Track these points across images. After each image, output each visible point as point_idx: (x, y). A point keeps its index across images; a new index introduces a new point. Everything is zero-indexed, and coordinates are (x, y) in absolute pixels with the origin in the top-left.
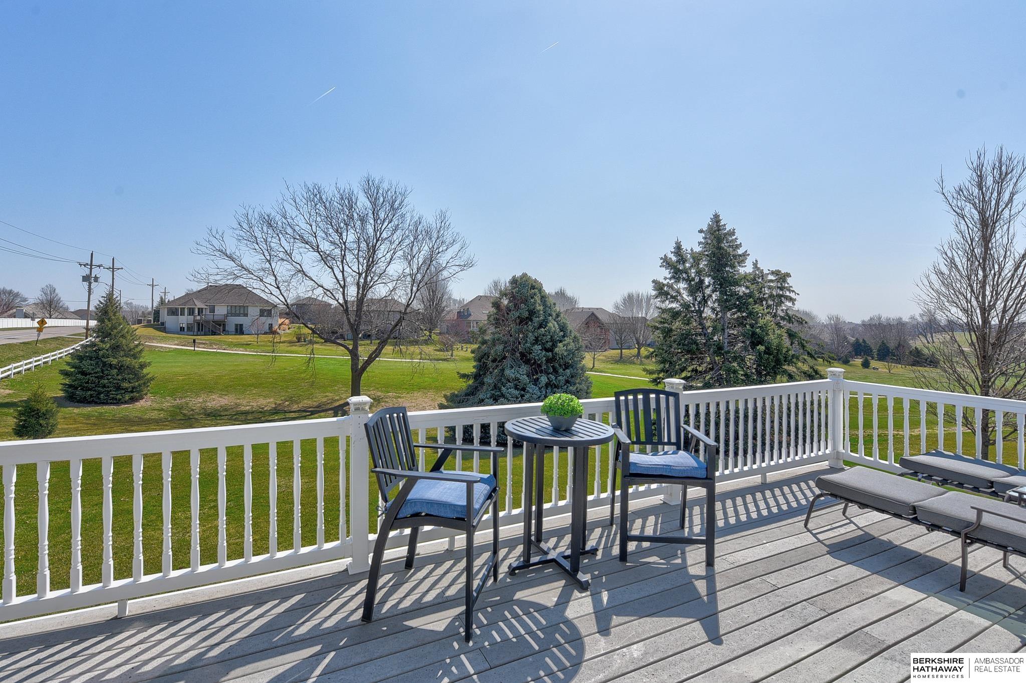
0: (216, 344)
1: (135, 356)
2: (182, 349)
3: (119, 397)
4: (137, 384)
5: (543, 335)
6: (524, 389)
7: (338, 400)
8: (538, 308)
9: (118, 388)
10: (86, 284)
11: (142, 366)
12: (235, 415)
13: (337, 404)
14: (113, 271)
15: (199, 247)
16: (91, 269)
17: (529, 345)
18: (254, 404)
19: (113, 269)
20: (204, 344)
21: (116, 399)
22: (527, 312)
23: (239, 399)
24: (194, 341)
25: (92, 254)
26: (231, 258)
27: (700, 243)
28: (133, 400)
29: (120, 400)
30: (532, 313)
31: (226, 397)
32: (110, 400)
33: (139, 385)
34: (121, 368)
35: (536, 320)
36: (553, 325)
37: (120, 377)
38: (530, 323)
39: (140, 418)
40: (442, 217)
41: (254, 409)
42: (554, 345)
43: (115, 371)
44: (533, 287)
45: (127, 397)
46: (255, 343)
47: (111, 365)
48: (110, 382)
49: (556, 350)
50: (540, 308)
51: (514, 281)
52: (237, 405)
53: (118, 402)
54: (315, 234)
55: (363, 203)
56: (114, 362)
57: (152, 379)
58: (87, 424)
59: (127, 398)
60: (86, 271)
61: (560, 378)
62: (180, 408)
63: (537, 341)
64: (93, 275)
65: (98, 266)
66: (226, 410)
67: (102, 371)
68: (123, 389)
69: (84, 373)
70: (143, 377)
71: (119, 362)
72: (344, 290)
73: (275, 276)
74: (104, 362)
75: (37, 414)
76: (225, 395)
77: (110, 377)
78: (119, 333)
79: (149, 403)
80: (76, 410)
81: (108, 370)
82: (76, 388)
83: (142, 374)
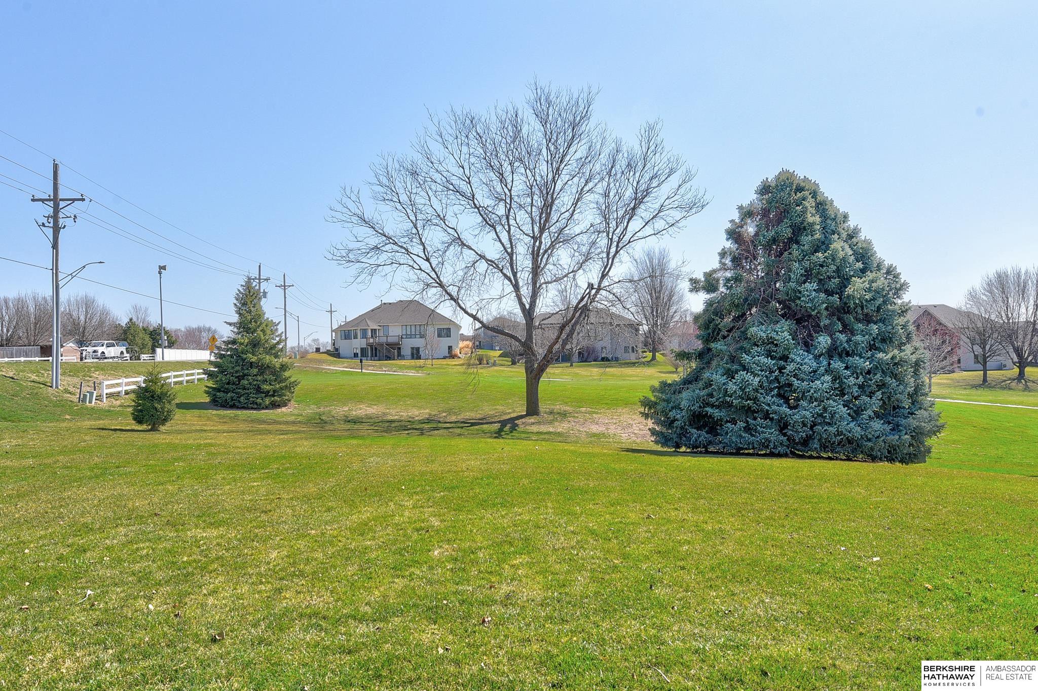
1: (276, 356)
2: (350, 371)
3: (259, 401)
4: (278, 386)
5: (822, 266)
6: (785, 358)
7: (509, 413)
8: (810, 219)
9: (258, 390)
11: (284, 367)
12: (378, 422)
13: (508, 417)
14: (285, 289)
15: (334, 215)
16: (259, 283)
17: (793, 285)
19: (284, 287)
20: (373, 366)
21: (256, 403)
22: (789, 230)
23: (388, 409)
25: (260, 266)
26: (369, 223)
28: (275, 405)
29: (260, 404)
30: (799, 229)
31: (375, 407)
32: (251, 404)
33: (281, 389)
34: (261, 368)
35: (806, 239)
36: (838, 246)
37: (259, 378)
38: (795, 246)
39: (273, 420)
40: (650, 134)
41: (402, 419)
42: (845, 281)
43: (255, 371)
44: (800, 189)
45: (267, 401)
46: (430, 366)
47: (251, 365)
48: (250, 384)
49: (849, 290)
50: (813, 218)
51: (765, 189)
52: (384, 414)
53: (258, 407)
54: (469, 178)
55: (532, 129)
56: (254, 359)
57: (295, 383)
58: (218, 422)
59: (267, 403)
61: (859, 338)
62: (320, 414)
63: (808, 275)
64: (262, 291)
65: (265, 280)
66: (371, 418)
67: (243, 370)
68: (263, 393)
69: (224, 372)
70: (286, 379)
71: (259, 360)
72: (511, 258)
73: (424, 246)
74: (244, 360)
75: (152, 396)
76: (375, 405)
77: (250, 378)
78: (259, 326)
79: (289, 410)
80: (215, 412)
81: (248, 369)
82: (219, 390)
83: (284, 377)
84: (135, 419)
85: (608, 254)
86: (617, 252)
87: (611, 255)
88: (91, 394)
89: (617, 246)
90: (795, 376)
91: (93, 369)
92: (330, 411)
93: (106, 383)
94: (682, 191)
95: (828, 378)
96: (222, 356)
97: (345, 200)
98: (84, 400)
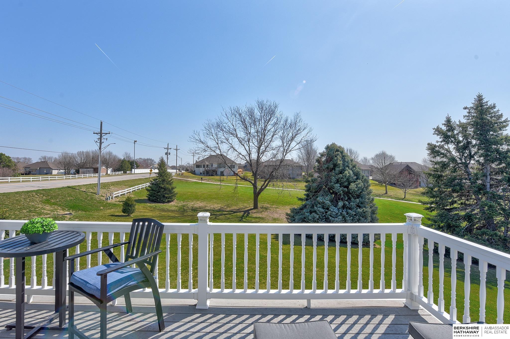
0: (211, 180)
1: (170, 184)
2: (198, 182)
3: (164, 200)
4: (170, 195)
5: (342, 178)
6: (328, 209)
7: (248, 207)
8: (339, 162)
9: (164, 196)
10: (166, 156)
11: (173, 188)
13: (247, 209)
14: (177, 151)
15: (191, 139)
16: (168, 150)
17: (333, 184)
18: (212, 207)
19: (177, 150)
20: (206, 180)
22: (332, 165)
23: (207, 204)
24: (202, 178)
25: (168, 144)
26: (203, 143)
27: (464, 116)
28: (169, 202)
29: (164, 201)
30: (335, 165)
31: (203, 203)
32: (161, 201)
33: (171, 196)
34: (165, 189)
35: (337, 169)
36: (348, 172)
37: (164, 192)
38: (334, 171)
39: (168, 209)
40: (297, 116)
41: (211, 209)
42: (349, 184)
43: (163, 190)
44: (337, 151)
46: (226, 180)
47: (162, 188)
48: (161, 194)
49: (351, 187)
50: (340, 162)
51: (327, 148)
52: (205, 206)
53: (164, 202)
54: (235, 130)
55: (257, 113)
56: (163, 186)
57: (176, 194)
58: (149, 210)
59: (167, 201)
60: (166, 151)
61: (352, 203)
62: (184, 206)
63: (337, 181)
64: (168, 152)
65: (171, 149)
66: (201, 208)
67: (159, 190)
69: (153, 190)
70: (173, 193)
71: (165, 186)
72: (250, 156)
73: (220, 150)
74: (159, 186)
75: (128, 205)
76: (203, 202)
77: (161, 192)
78: (165, 175)
79: (174, 203)
80: (149, 205)
81: (161, 189)
82: (151, 196)
83: (173, 192)
84: (123, 212)
85: (283, 154)
86: (286, 154)
87: (284, 155)
88: (110, 197)
89: (286, 152)
90: (331, 216)
91: (110, 185)
92: (187, 204)
93: (114, 193)
94: (308, 134)
95: (341, 217)
96: (153, 184)
97: (194, 135)
98: (107, 200)
